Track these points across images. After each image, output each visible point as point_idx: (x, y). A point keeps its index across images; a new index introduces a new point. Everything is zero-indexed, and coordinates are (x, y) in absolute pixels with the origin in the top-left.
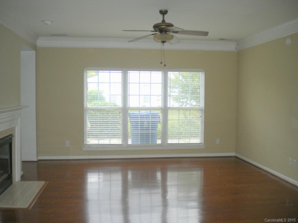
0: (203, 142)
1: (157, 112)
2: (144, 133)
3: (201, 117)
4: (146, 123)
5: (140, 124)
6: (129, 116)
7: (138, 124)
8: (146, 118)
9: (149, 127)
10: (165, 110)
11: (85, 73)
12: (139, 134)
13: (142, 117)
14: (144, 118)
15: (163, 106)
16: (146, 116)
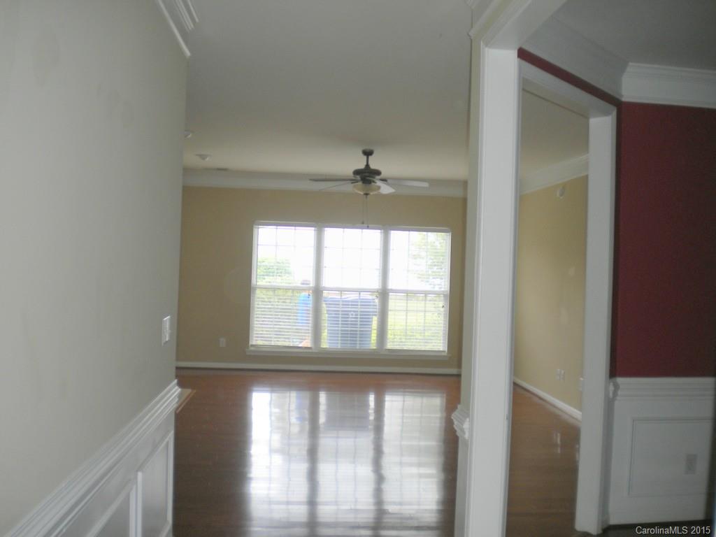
0: (446, 350)
1: (370, 297)
2: (347, 331)
3: (443, 307)
4: (352, 315)
5: (342, 314)
6: (325, 301)
7: (339, 314)
8: (352, 305)
9: (357, 321)
10: (384, 294)
11: (255, 230)
12: (340, 332)
13: (346, 303)
14: (348, 305)
15: (381, 287)
16: (352, 302)
